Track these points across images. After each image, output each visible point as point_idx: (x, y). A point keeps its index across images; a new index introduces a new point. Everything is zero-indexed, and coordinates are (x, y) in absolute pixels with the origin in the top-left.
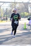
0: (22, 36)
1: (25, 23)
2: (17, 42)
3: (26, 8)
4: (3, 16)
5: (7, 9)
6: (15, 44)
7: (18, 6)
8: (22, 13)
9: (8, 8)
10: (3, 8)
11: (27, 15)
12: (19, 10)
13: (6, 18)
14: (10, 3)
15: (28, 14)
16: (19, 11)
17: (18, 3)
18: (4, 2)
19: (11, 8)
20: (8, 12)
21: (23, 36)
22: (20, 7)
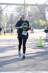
0: (35, 58)
1: (40, 37)
2: (28, 68)
3: (42, 13)
4: (6, 25)
5: (12, 15)
6: (25, 71)
7: (29, 10)
8: (36, 22)
9: (14, 13)
10: (6, 14)
11: (43, 24)
12: (31, 16)
13: (11, 29)
14: (16, 6)
15: (44, 22)
16: (31, 18)
17: (30, 5)
18: (8, 4)
19: (18, 13)
20: (14, 19)
21: (37, 58)
22: (33, 12)
